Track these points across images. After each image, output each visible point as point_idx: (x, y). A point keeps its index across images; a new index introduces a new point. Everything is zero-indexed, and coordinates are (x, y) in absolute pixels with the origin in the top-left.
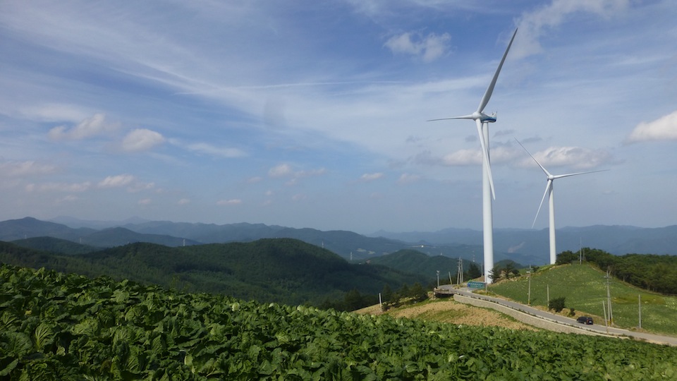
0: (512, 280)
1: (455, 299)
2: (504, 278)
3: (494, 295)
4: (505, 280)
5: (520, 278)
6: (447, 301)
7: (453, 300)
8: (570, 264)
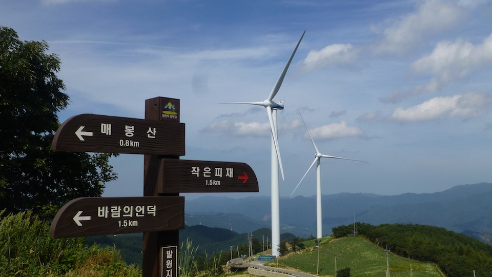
0: (298, 252)
1: (249, 272)
2: (291, 251)
3: (284, 267)
4: (292, 253)
5: (305, 250)
6: (242, 274)
7: (248, 273)
8: (346, 238)
